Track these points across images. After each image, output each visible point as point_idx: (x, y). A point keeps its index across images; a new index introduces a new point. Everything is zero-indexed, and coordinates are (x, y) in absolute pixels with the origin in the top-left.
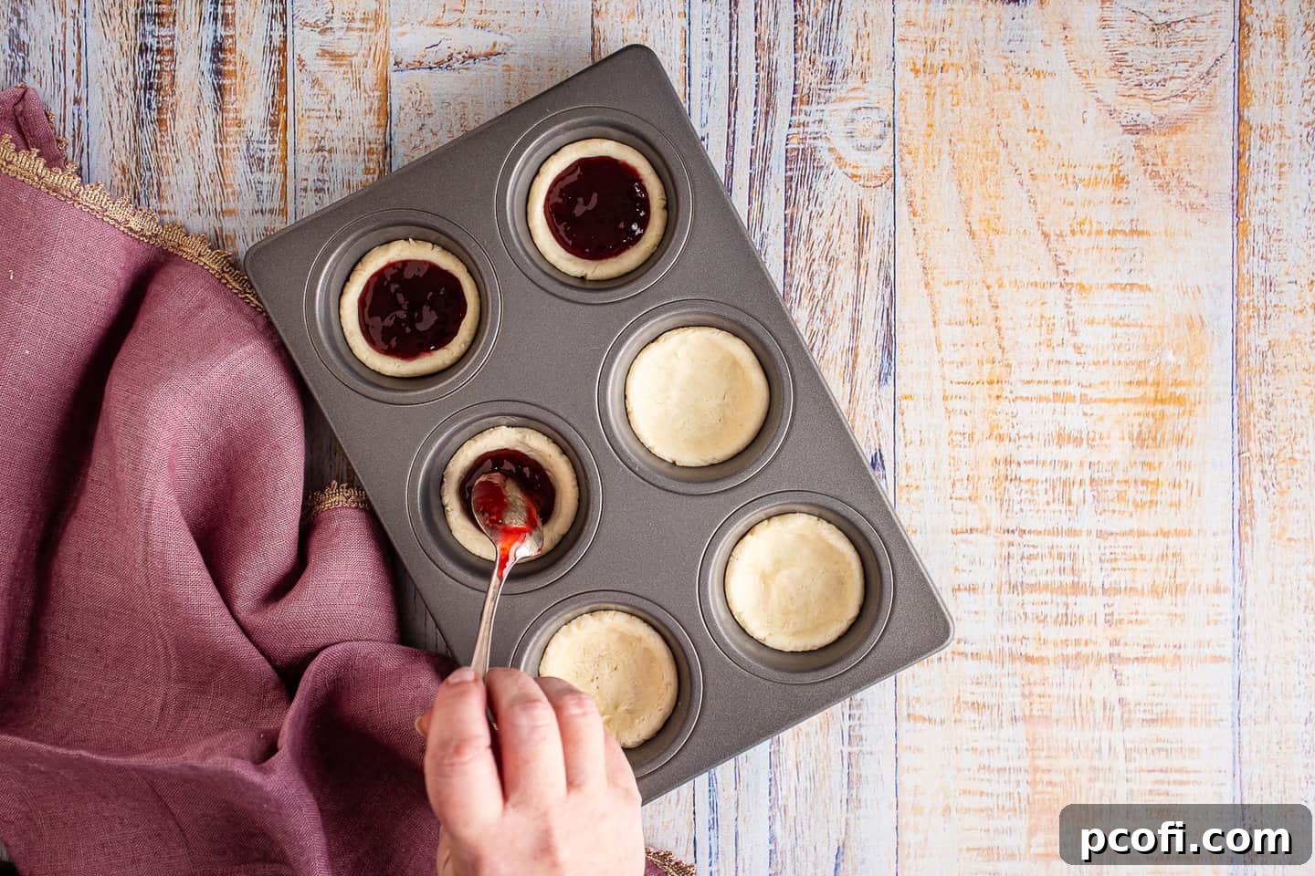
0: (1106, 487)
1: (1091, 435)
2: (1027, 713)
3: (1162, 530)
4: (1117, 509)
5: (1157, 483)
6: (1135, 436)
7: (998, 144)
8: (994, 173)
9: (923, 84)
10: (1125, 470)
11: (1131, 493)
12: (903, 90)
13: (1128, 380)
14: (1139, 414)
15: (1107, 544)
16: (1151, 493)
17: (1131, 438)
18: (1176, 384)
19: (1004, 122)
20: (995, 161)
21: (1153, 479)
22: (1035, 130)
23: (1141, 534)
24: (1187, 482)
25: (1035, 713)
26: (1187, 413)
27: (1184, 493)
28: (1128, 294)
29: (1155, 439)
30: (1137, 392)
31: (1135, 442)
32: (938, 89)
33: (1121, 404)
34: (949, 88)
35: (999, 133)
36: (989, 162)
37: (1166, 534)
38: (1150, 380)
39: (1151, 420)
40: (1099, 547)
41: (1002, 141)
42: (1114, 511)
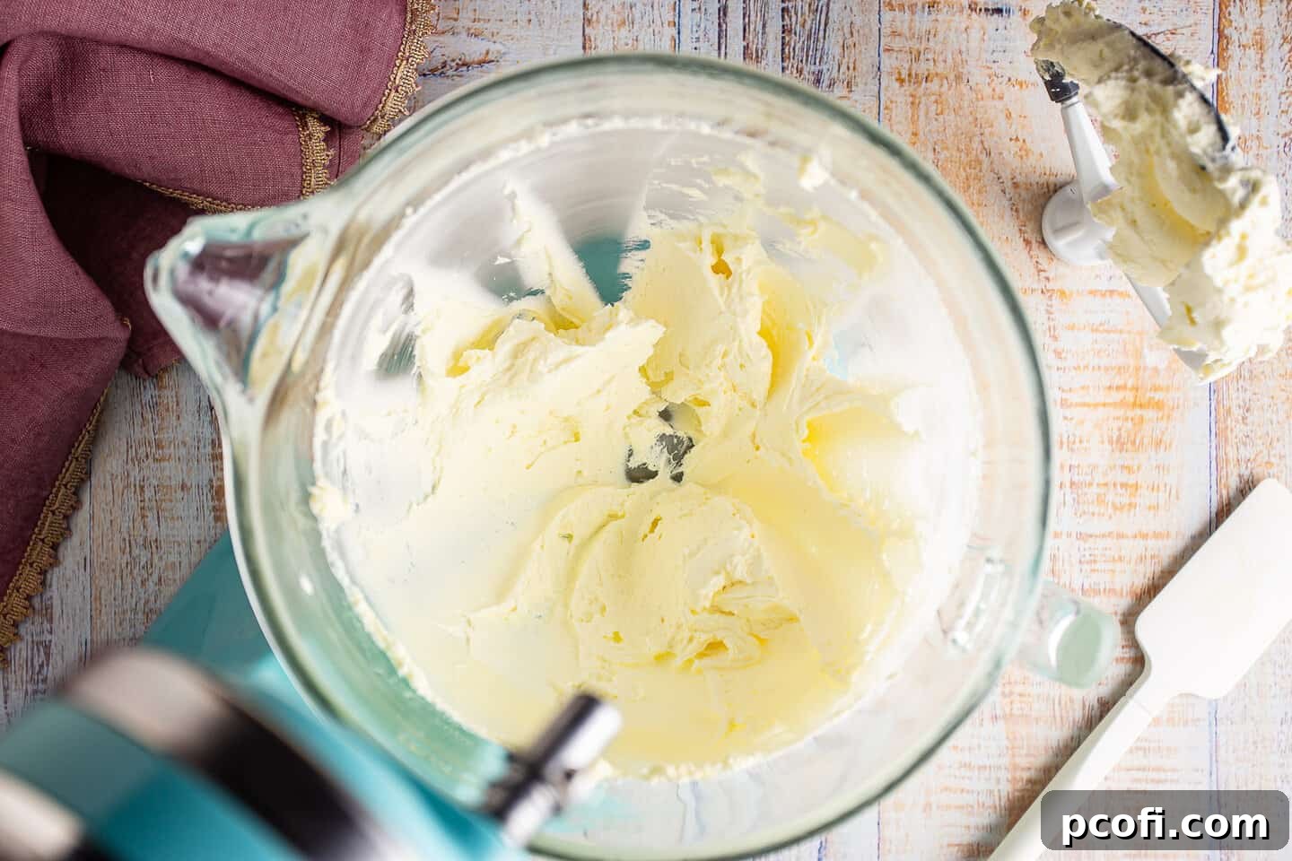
0: (1086, 490)
1: (1071, 439)
2: (1008, 710)
3: (1140, 532)
4: (1096, 511)
5: (1136, 486)
6: (1115, 439)
7: (981, 152)
8: (977, 181)
9: (908, 93)
10: (1105, 474)
11: (1110, 497)
12: (889, 98)
13: (1108, 384)
14: (1118, 418)
15: (1087, 546)
16: (1130, 496)
17: (1111, 442)
18: (1156, 389)
19: (987, 131)
20: (978, 169)
21: (1132, 481)
22: (1017, 139)
23: (1120, 536)
24: (1166, 485)
25: (1016, 712)
26: (1165, 418)
27: (1163, 496)
28: (1108, 300)
29: (1134, 443)
30: (1116, 396)
31: (1114, 446)
32: (923, 99)
33: (1101, 409)
34: (933, 98)
35: (982, 142)
36: (973, 171)
37: (1145, 536)
38: (1129, 384)
39: (1129, 425)
40: (1079, 549)
41: (986, 149)
42: (1093, 514)
